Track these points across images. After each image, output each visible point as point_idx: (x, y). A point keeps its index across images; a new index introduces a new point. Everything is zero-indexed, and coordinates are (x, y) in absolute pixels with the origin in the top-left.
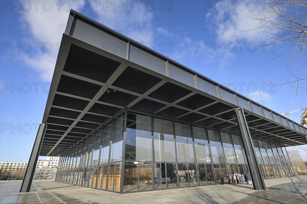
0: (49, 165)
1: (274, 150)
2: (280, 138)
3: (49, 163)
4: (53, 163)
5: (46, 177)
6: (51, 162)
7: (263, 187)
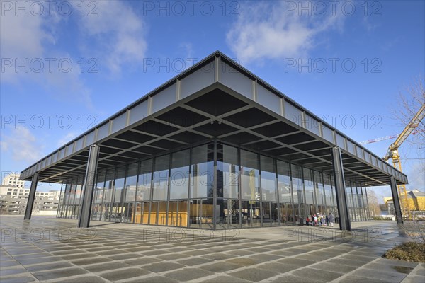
0: (10, 193)
1: (354, 189)
2: (358, 175)
3: (11, 190)
4: (16, 190)
5: (10, 211)
6: (13, 189)
7: (349, 228)
